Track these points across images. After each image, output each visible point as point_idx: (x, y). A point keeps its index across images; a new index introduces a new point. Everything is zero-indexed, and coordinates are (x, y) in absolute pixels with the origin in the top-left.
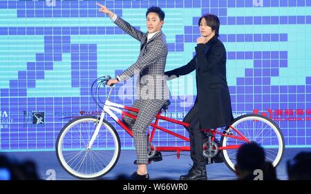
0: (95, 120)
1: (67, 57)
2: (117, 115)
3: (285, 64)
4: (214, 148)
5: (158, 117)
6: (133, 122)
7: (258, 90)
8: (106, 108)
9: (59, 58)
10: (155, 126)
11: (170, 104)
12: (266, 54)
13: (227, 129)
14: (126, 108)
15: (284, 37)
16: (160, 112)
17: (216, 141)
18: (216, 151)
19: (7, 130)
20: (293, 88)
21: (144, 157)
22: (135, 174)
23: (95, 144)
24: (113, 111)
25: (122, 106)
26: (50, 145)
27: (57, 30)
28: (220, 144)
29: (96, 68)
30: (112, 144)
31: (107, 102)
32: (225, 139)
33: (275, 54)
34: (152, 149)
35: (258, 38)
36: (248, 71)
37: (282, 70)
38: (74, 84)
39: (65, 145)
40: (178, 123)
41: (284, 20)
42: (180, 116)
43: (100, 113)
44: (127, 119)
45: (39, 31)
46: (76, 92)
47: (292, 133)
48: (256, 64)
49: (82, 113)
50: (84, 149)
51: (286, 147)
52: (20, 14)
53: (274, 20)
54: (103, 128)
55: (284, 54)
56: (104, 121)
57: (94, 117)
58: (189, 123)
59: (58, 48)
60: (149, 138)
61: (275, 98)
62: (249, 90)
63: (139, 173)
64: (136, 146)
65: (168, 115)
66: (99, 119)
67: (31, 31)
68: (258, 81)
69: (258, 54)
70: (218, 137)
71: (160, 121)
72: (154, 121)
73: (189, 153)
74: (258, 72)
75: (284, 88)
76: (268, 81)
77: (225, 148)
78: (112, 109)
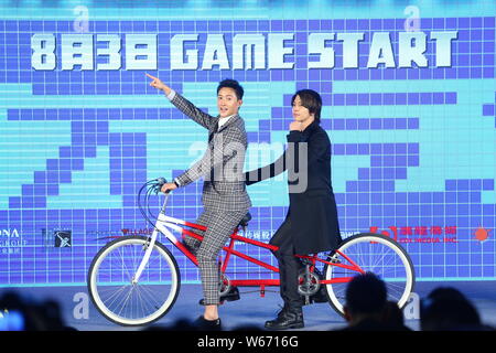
0: (144, 242)
1: (103, 151)
2: (175, 234)
3: (415, 162)
4: (314, 281)
5: (234, 238)
6: (198, 245)
7: (376, 198)
8: (159, 225)
9: (92, 154)
10: (229, 251)
11: (250, 218)
12: (389, 147)
13: (332, 255)
14: (188, 224)
15: (414, 124)
16: (236, 230)
17: (316, 272)
18: (317, 286)
19: (19, 256)
20: (426, 196)
21: (214, 294)
22: (202, 318)
23: (143, 276)
24: (170, 229)
25: (182, 222)
26: (79, 278)
27: (90, 113)
28: (322, 276)
29: (145, 167)
30: (168, 276)
31: (162, 216)
32: (330, 270)
33: (401, 147)
34: (226, 283)
35: (376, 124)
36: (363, 172)
37: (411, 170)
38: (114, 191)
39: (101, 277)
40: (263, 245)
41: (414, 99)
42: (265, 235)
43: (151, 231)
44: (190, 240)
45: (64, 114)
46: (116, 202)
47: (426, 260)
48: (374, 161)
49: (125, 231)
50: (128, 284)
51: (417, 279)
52: (37, 91)
53: (400, 99)
54: (155, 253)
55: (415, 147)
56: (157, 243)
57: (142, 238)
58: (278, 246)
59: (90, 139)
60: (221, 267)
61: (401, 211)
62: (364, 198)
63: (207, 318)
64: (202, 279)
65: (248, 235)
66: (150, 240)
67: (51, 114)
68: (376, 186)
69: (376, 148)
70: (320, 267)
71: (236, 243)
72: (228, 243)
73: (278, 289)
74: (376, 173)
75: (413, 196)
76: (392, 186)
77: (329, 282)
78: (168, 226)
